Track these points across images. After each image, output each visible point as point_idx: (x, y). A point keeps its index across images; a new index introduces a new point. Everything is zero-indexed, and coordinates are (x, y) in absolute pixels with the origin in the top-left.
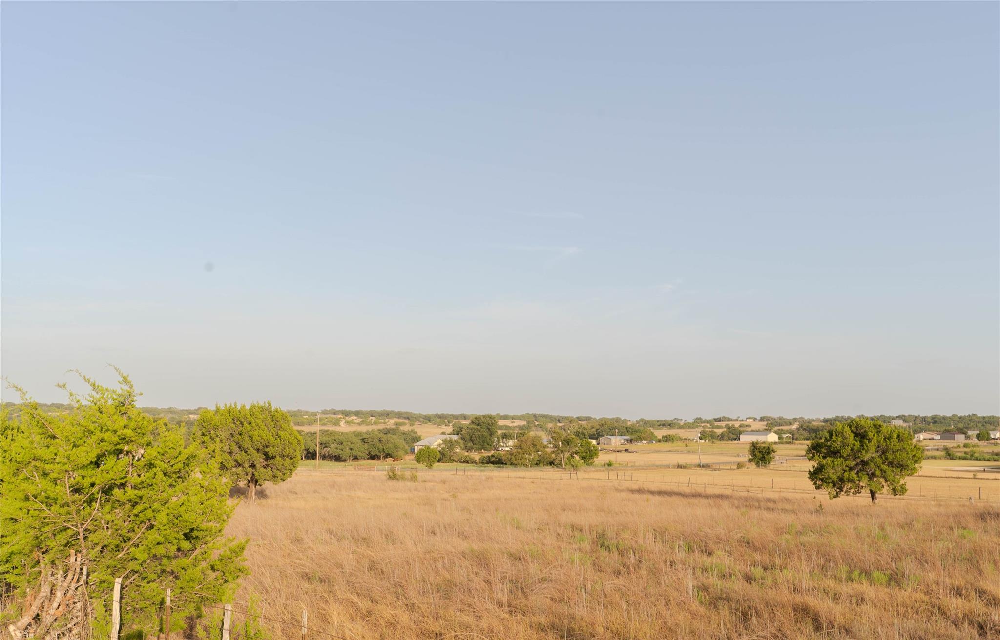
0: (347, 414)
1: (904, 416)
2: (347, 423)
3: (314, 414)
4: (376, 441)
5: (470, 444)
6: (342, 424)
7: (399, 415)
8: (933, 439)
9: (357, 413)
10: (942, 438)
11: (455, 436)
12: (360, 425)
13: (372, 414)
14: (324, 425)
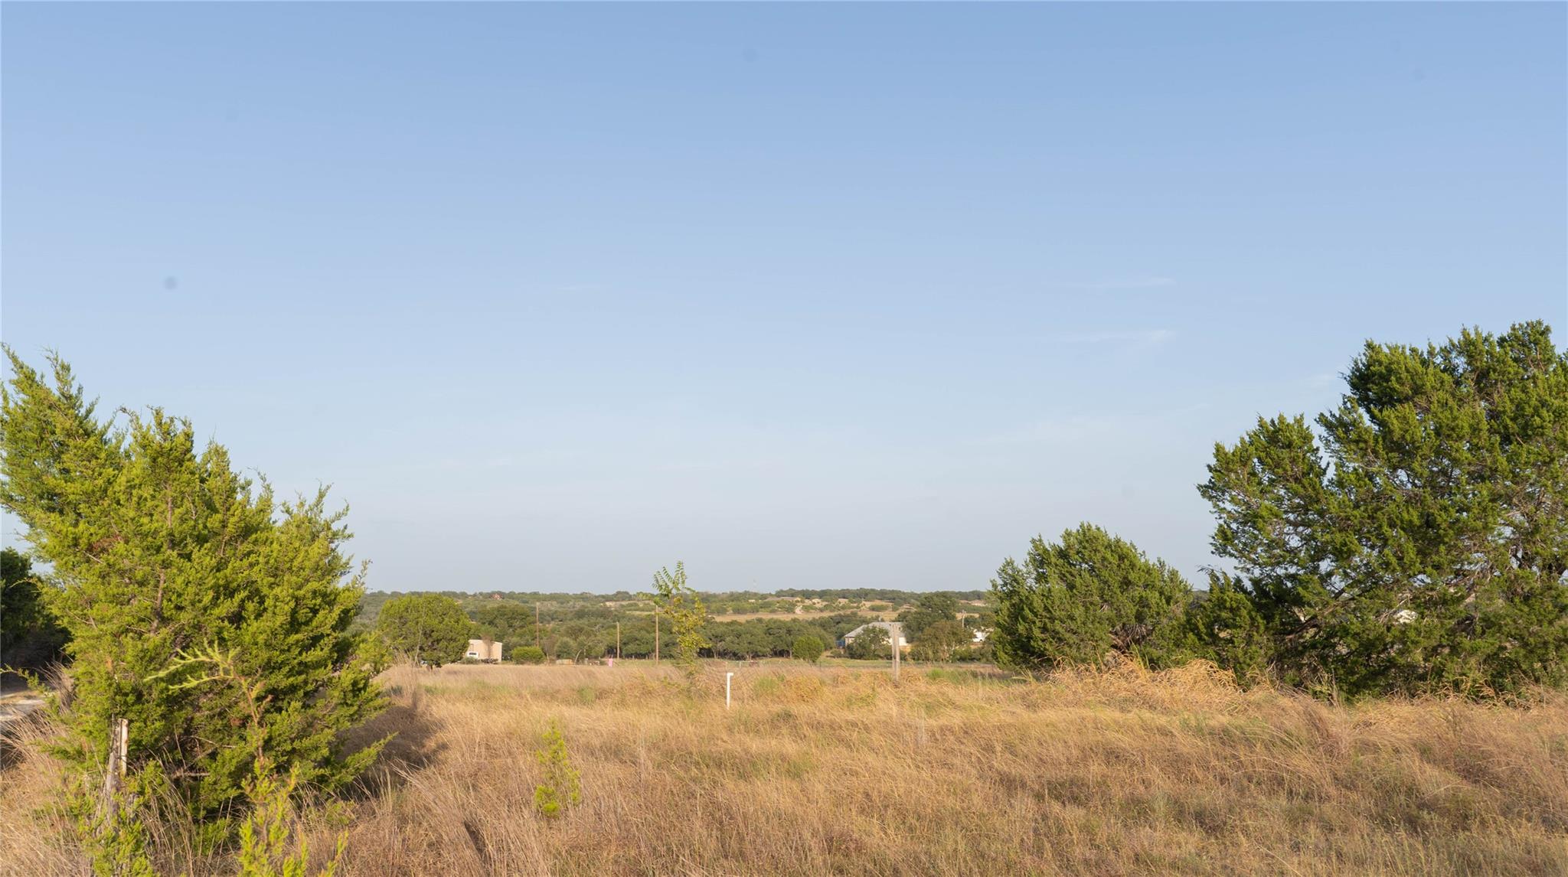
0: (807, 595)
2: (806, 609)
3: (764, 597)
4: (783, 632)
6: (798, 610)
9: (822, 595)
11: (899, 625)
12: (821, 610)
13: (844, 594)
14: (773, 611)
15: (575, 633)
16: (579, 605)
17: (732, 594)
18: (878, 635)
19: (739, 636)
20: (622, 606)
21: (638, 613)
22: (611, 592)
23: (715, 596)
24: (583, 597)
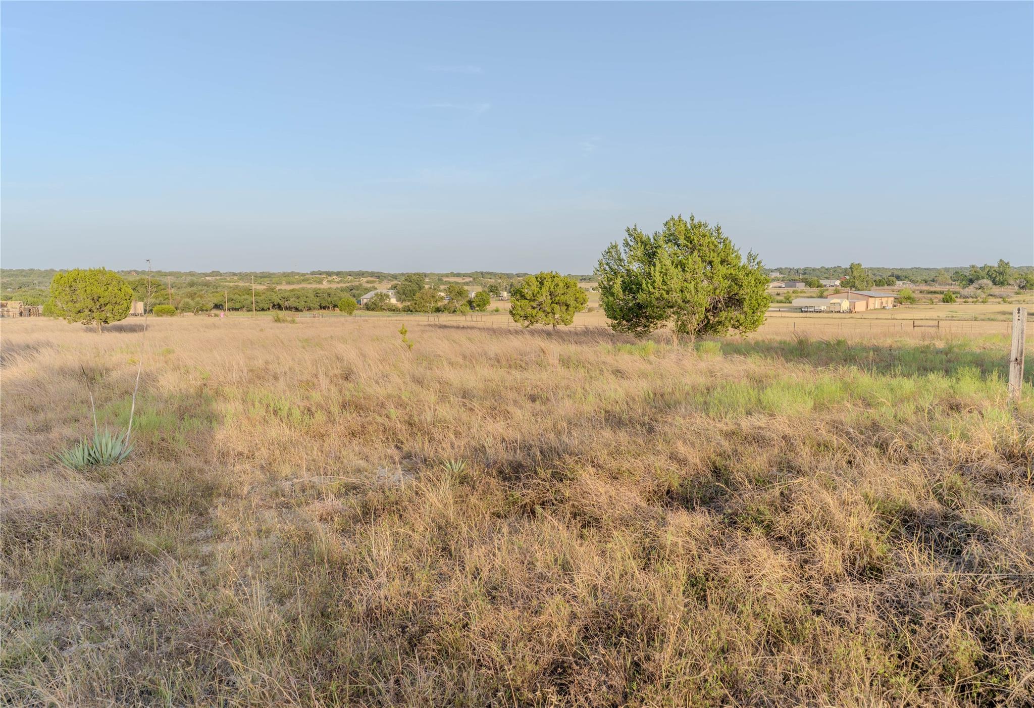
0: (329, 274)
1: (781, 268)
2: (329, 282)
3: (303, 275)
4: (325, 295)
5: (403, 297)
6: (324, 283)
7: (372, 274)
8: (780, 287)
9: (338, 274)
10: (786, 287)
11: (392, 291)
12: (338, 283)
13: (350, 274)
14: (310, 283)
15: (192, 296)
16: (189, 279)
17: (284, 273)
18: (382, 297)
19: (298, 298)
20: (217, 280)
21: (227, 284)
22: (209, 271)
23: (274, 274)
24: (191, 274)
